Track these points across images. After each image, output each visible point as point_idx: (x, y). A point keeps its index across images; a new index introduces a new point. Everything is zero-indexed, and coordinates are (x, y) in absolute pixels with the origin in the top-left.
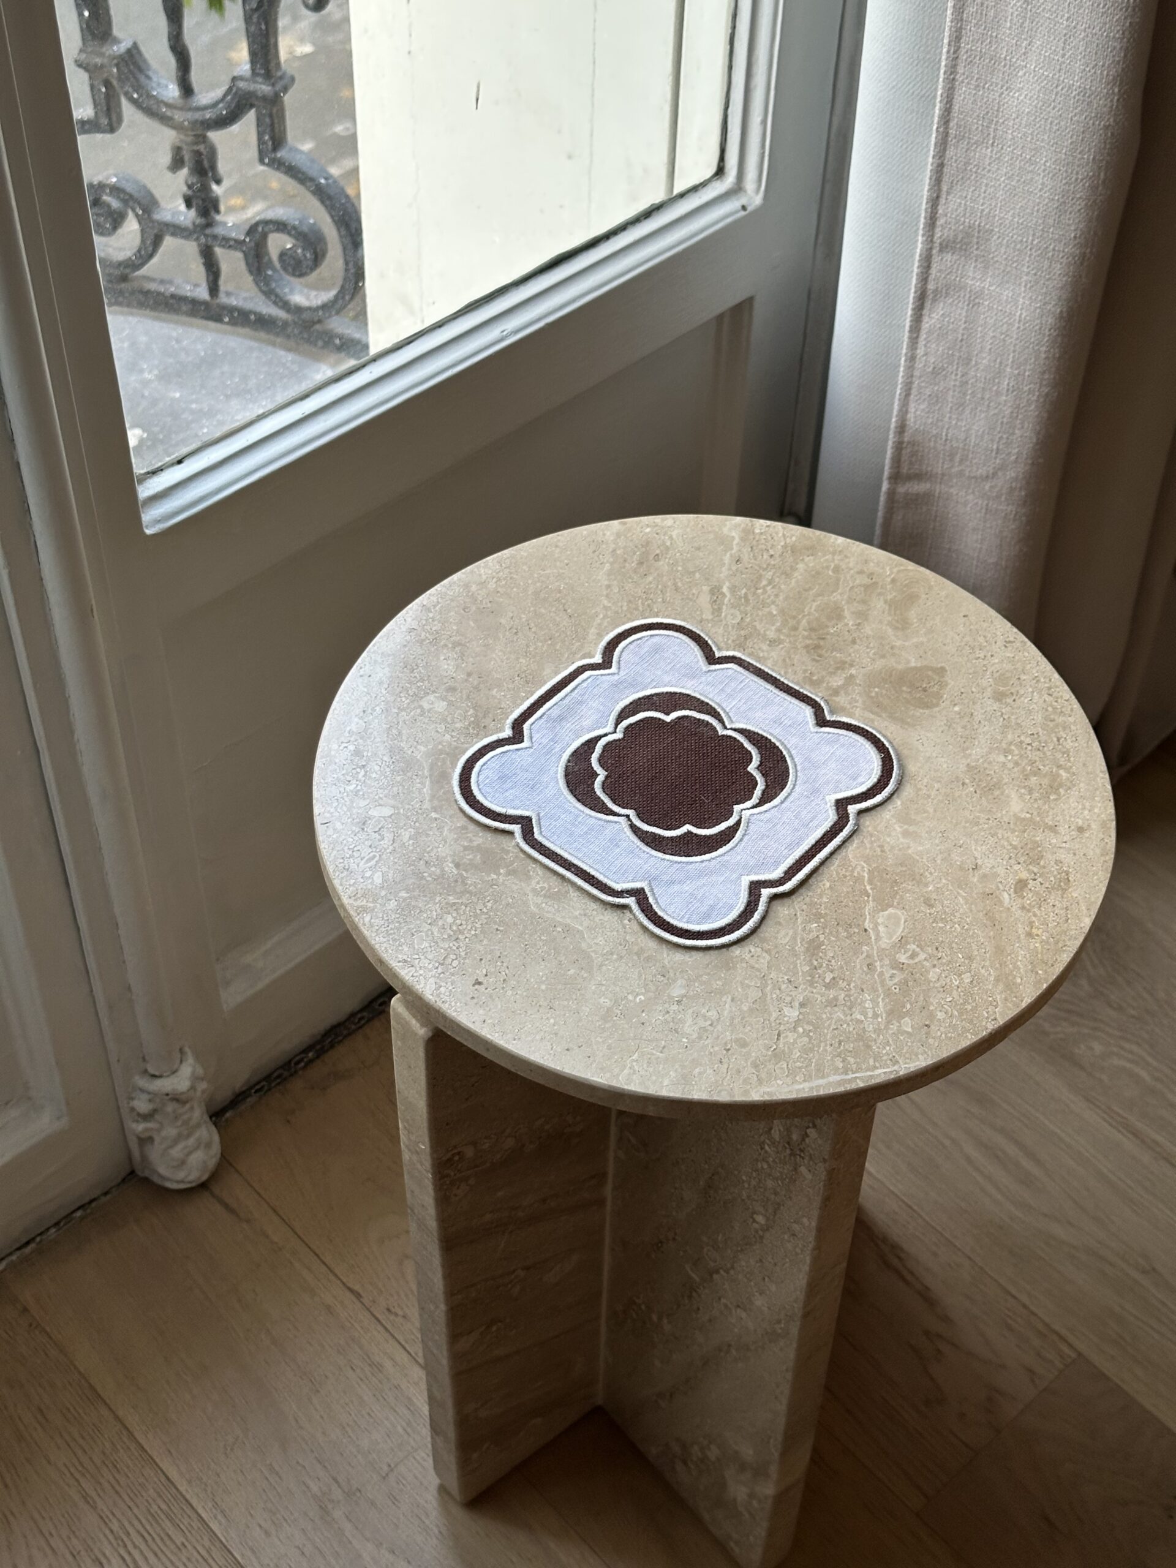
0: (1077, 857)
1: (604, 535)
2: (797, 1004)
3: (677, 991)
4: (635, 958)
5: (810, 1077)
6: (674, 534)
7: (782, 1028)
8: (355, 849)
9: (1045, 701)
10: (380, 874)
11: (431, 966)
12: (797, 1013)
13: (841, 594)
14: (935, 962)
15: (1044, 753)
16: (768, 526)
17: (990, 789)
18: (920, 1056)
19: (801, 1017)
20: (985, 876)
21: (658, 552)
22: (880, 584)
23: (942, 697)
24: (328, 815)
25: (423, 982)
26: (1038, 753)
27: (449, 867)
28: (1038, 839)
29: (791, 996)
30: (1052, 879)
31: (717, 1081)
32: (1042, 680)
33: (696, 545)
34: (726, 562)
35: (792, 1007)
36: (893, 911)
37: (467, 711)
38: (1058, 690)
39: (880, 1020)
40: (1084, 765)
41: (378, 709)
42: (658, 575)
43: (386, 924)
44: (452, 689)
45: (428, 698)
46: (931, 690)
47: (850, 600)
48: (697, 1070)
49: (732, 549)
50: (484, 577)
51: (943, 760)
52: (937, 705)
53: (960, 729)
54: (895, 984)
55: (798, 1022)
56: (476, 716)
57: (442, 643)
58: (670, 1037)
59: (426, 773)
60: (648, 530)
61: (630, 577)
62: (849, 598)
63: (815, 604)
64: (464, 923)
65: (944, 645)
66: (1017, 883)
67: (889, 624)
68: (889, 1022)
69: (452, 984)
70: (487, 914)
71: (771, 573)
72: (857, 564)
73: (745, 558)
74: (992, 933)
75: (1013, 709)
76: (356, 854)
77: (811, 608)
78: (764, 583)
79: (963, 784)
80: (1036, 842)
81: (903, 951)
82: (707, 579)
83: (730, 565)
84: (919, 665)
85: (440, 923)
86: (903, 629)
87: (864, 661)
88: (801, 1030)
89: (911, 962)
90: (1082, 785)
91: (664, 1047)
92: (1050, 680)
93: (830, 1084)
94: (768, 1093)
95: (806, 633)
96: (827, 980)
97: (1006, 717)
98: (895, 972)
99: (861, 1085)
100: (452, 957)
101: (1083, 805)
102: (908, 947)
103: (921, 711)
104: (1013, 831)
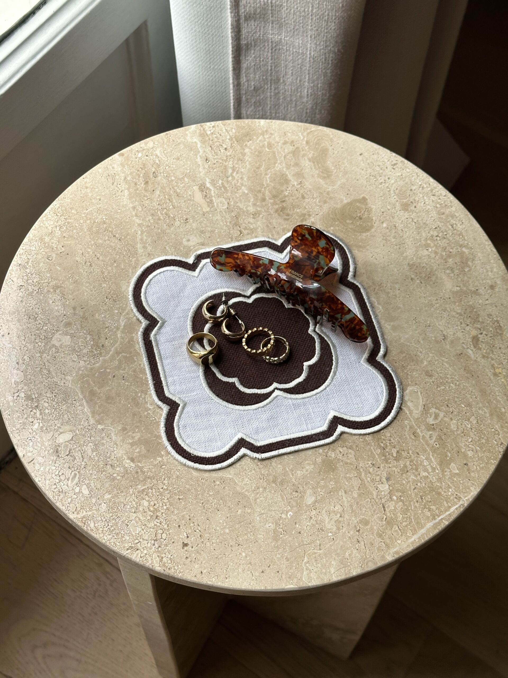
0: (498, 308)
1: (113, 168)
2: (384, 480)
3: (310, 500)
4: (274, 485)
5: (415, 530)
6: (158, 152)
7: (383, 501)
8: (60, 474)
9: (433, 201)
10: (85, 487)
11: (149, 545)
12: (387, 486)
13: (280, 163)
14: (451, 416)
15: (449, 240)
16: (213, 127)
17: (429, 278)
18: (471, 488)
19: (391, 488)
20: (452, 342)
21: (154, 170)
22: (301, 148)
23: (372, 219)
24: (30, 454)
25: (149, 559)
26: (445, 240)
27: (128, 463)
28: (471, 303)
29: (378, 475)
30: (491, 329)
31: (362, 557)
32: (425, 186)
33: (175, 156)
34: (200, 163)
35: (382, 483)
36: (411, 389)
37: (86, 338)
38: (437, 190)
39: (437, 471)
40: (474, 239)
41: (25, 357)
42: (161, 188)
43: (107, 524)
44: (68, 324)
45: (55, 336)
46: (364, 217)
47: (288, 167)
48: (347, 554)
49: (199, 152)
50: (50, 228)
51: (392, 266)
52: (372, 227)
53: (393, 240)
54: (435, 441)
55: (391, 493)
56: (94, 339)
57: (45, 290)
58: (320, 536)
59: (81, 397)
60: (140, 155)
61: (144, 196)
62: (286, 164)
63: (268, 176)
64: (156, 502)
65: (358, 180)
66: (473, 341)
67: (319, 176)
68: (443, 471)
69: (169, 553)
70: (167, 489)
71: (231, 163)
72: (280, 137)
73: (210, 157)
74: (474, 382)
75: (417, 213)
76: (62, 478)
77: (267, 180)
78: (230, 171)
79: (412, 279)
80: (470, 306)
81: (429, 416)
82: (194, 181)
83: (203, 165)
84: (349, 200)
85: (141, 509)
86: (329, 176)
87: (316, 209)
88: (395, 498)
89: (437, 421)
90: (479, 254)
91: (320, 545)
92: (430, 185)
93: (428, 530)
94: (396, 553)
95: (272, 201)
96: (395, 455)
97: (415, 221)
98: (431, 433)
99: (447, 523)
100: (160, 531)
101: (486, 269)
102: (431, 411)
103: (364, 234)
104: (455, 303)
